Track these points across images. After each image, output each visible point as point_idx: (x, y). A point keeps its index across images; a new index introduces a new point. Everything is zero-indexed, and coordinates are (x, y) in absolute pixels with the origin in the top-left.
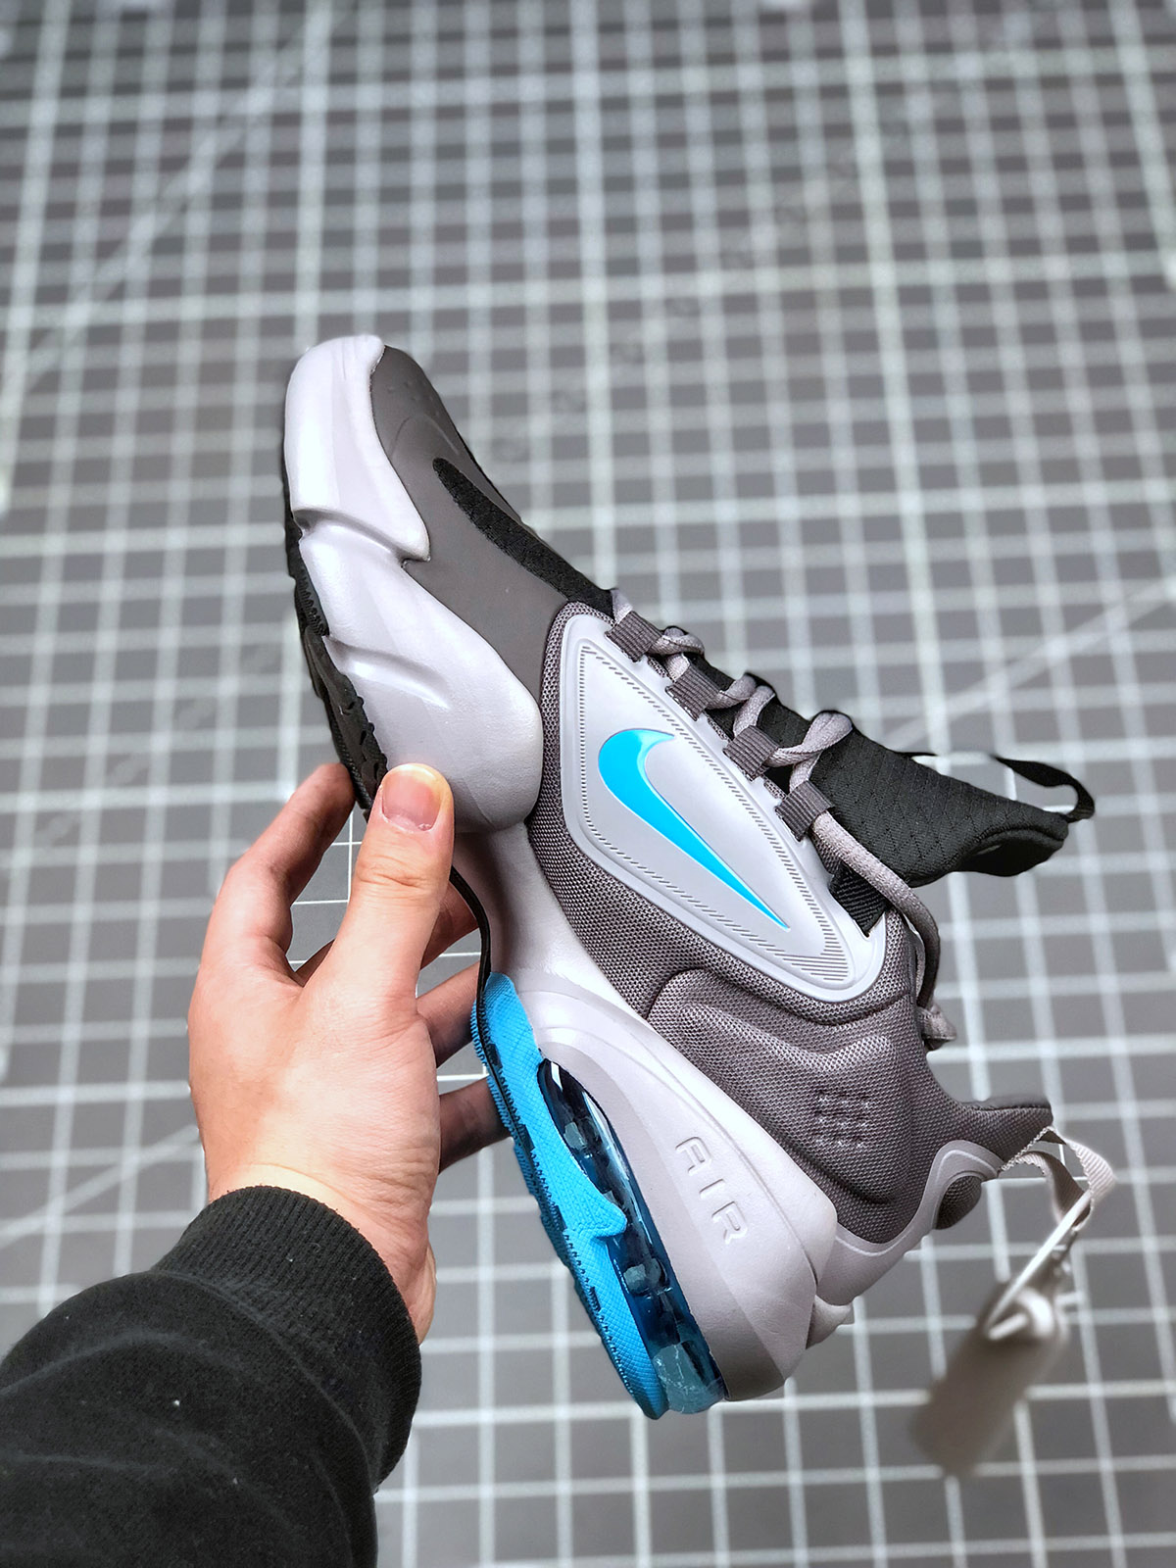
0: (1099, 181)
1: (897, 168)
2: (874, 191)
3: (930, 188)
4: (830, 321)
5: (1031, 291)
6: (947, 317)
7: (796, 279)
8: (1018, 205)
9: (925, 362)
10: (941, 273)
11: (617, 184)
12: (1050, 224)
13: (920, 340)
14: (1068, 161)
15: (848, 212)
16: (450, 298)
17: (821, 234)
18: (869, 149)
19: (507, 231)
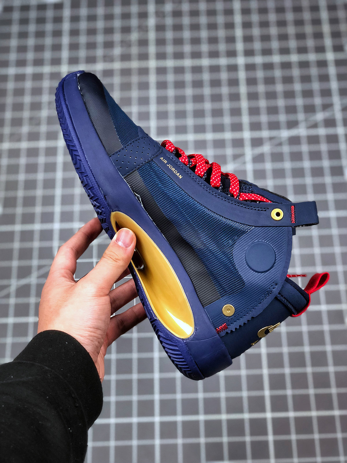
0: (221, 33)
1: (160, 28)
2: (152, 36)
3: (169, 35)
4: (135, 79)
5: (197, 70)
6: (170, 78)
7: (126, 65)
8: (196, 41)
9: (162, 93)
10: (170, 63)
11: (74, 33)
12: (205, 48)
13: (162, 85)
14: (212, 26)
15: (143, 43)
16: (21, 71)
17: (135, 50)
18: (152, 22)
19: (39, 48)
